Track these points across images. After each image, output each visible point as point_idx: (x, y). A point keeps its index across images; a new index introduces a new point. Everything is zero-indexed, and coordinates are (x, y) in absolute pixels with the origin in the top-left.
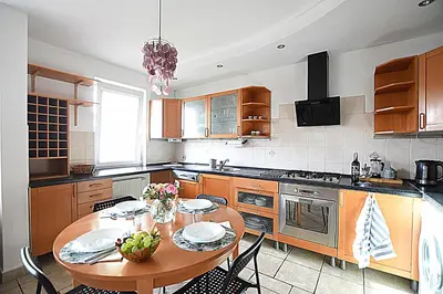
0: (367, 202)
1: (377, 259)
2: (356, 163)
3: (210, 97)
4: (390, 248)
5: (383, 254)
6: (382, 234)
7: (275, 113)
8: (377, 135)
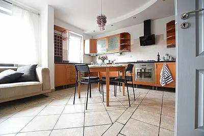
1: (168, 83)
3: (108, 38)
7: (132, 43)
8: (168, 47)
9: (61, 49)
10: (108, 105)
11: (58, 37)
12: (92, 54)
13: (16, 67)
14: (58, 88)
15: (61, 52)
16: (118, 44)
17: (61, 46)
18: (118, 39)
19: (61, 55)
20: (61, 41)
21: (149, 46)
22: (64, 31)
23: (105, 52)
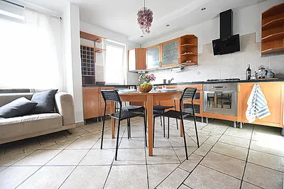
0: (254, 87)
1: (260, 118)
2: (249, 70)
3: (162, 45)
4: (268, 110)
5: (263, 114)
6: (263, 103)
7: (200, 50)
8: (263, 54)
9: (93, 66)
10: (151, 155)
11: (88, 48)
12: (139, 71)
13: (31, 94)
14: (89, 121)
15: (93, 70)
16: (178, 54)
17: (93, 62)
18: (178, 47)
19: (93, 74)
20: (92, 54)
21: (230, 54)
22: (96, 39)
23: (158, 67)
